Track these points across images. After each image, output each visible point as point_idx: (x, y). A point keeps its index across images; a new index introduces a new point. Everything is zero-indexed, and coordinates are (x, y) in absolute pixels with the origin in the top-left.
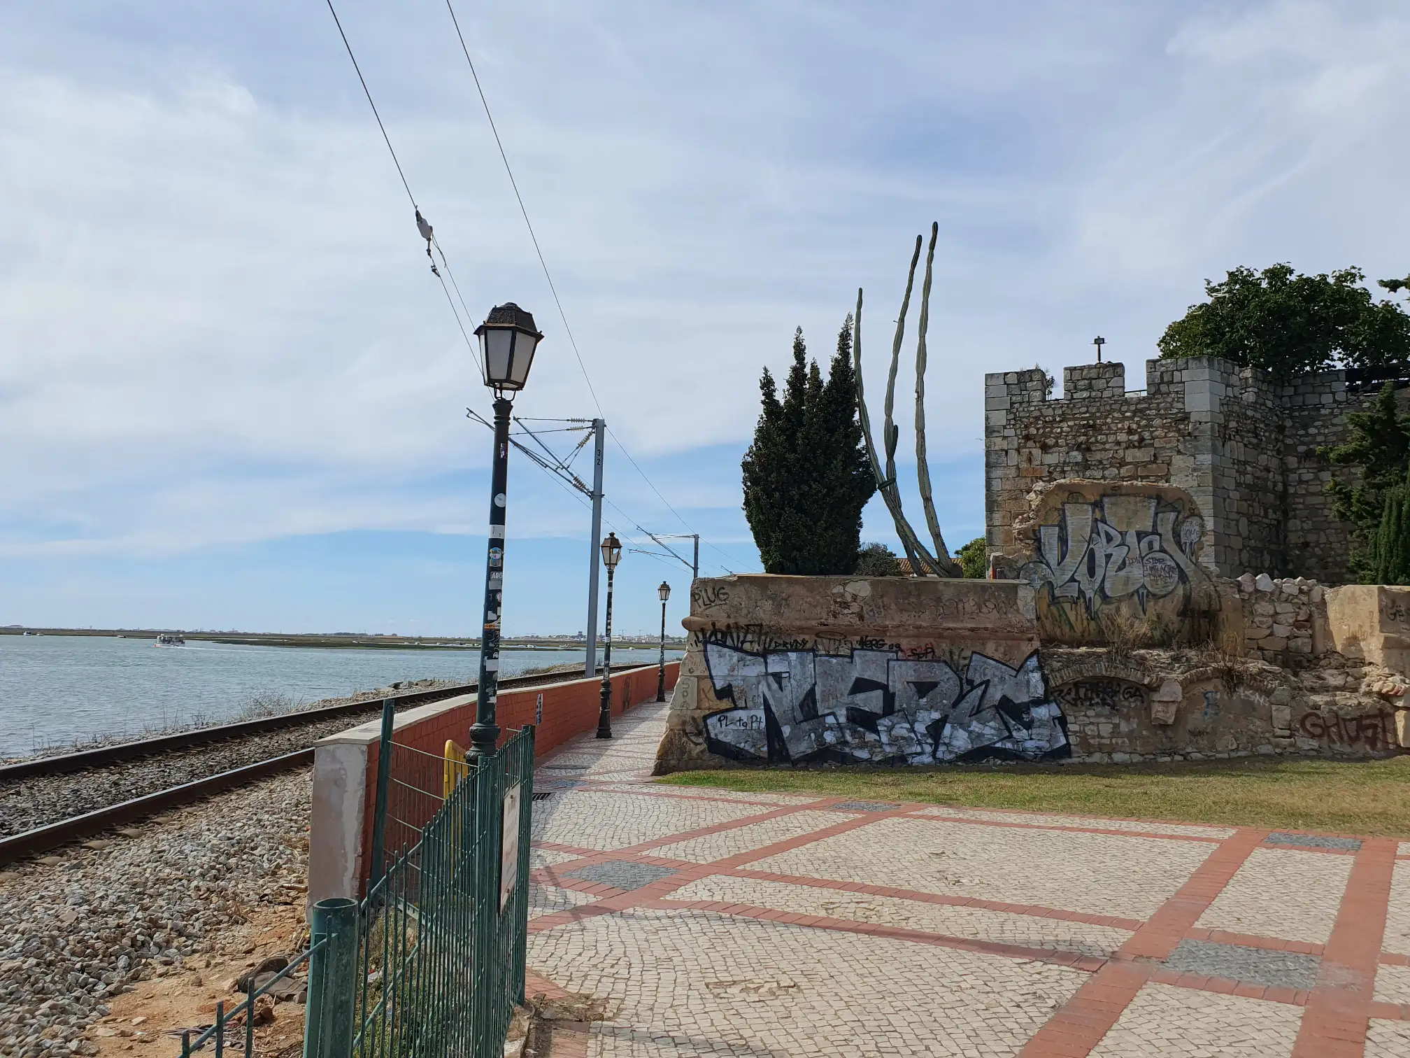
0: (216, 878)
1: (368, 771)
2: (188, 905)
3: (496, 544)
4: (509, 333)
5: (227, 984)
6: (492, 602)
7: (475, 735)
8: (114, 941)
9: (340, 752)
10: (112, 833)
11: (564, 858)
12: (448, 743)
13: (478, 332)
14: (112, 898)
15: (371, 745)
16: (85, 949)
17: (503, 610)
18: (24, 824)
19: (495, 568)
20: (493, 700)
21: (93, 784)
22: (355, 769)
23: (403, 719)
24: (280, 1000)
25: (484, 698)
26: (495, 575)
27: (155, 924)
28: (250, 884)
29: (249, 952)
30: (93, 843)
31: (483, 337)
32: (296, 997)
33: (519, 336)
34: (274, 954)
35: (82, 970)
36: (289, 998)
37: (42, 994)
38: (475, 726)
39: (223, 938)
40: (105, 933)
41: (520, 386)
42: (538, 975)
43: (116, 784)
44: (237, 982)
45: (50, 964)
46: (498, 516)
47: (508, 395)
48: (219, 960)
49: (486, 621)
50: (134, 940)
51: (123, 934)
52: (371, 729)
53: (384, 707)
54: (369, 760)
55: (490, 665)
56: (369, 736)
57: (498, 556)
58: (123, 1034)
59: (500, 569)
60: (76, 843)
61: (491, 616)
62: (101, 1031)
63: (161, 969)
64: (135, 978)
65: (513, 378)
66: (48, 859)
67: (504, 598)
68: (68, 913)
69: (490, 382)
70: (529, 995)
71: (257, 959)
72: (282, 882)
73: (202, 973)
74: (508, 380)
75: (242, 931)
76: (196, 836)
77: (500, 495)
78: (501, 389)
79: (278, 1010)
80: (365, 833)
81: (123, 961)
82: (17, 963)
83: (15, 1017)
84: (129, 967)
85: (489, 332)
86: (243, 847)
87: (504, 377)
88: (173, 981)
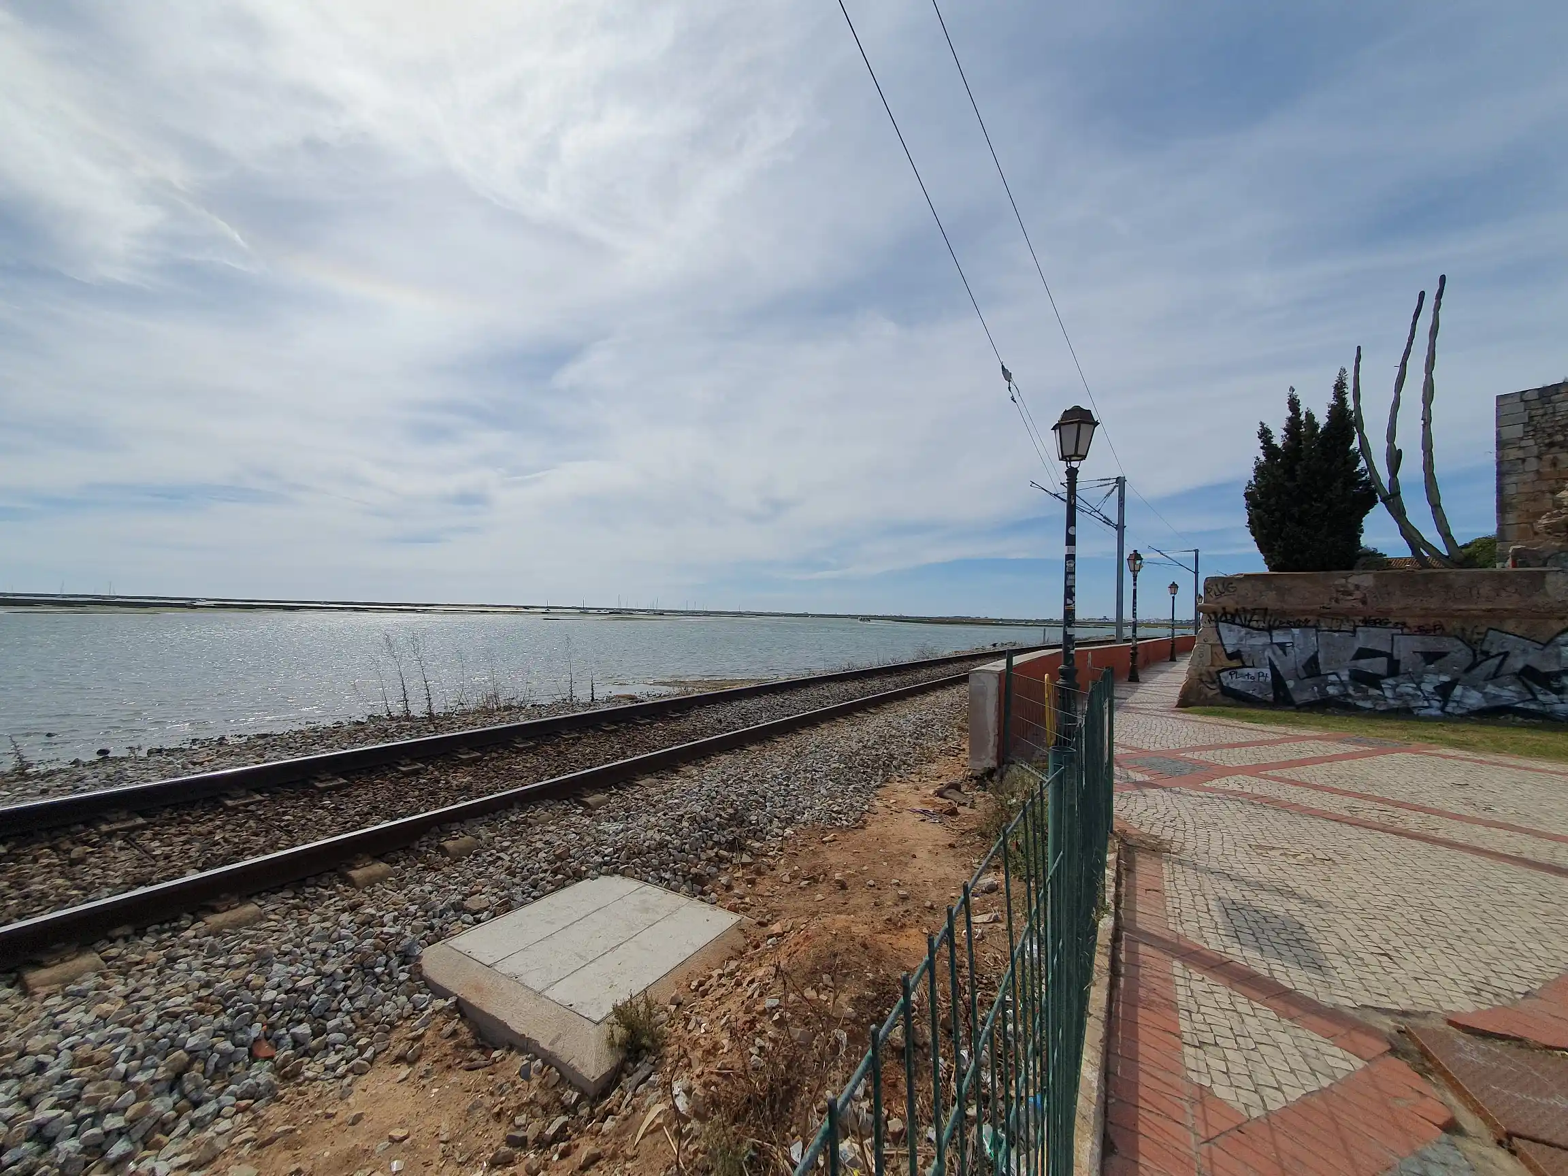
0: (917, 738)
1: (999, 688)
2: (906, 750)
3: (1070, 557)
4: (1076, 425)
5: (931, 792)
6: (1069, 593)
7: (1062, 672)
8: (876, 762)
9: (983, 677)
10: (866, 711)
11: (1124, 751)
12: (1046, 676)
13: (1054, 428)
14: (872, 741)
15: (1000, 674)
16: (863, 764)
17: (1076, 598)
18: (828, 703)
19: (1070, 573)
20: (1072, 652)
21: (853, 686)
22: (992, 686)
23: (1017, 660)
24: (959, 804)
25: (1066, 651)
26: (1070, 577)
27: (892, 757)
28: (934, 743)
29: (939, 777)
30: (859, 715)
31: (1058, 431)
32: (968, 805)
33: (1083, 426)
34: (952, 780)
35: (864, 773)
36: (964, 804)
37: (849, 781)
38: (1061, 667)
39: (925, 768)
40: (871, 758)
41: (1084, 457)
42: (1118, 818)
43: (862, 688)
44: (936, 792)
45: (850, 768)
46: (1071, 540)
47: (1074, 464)
48: (925, 779)
49: (1066, 604)
50: (884, 763)
51: (879, 759)
52: (1001, 665)
53: (1009, 654)
54: (1000, 682)
55: (1070, 631)
56: (999, 669)
57: (1072, 565)
58: (887, 807)
59: (1074, 573)
60: (850, 714)
61: (1069, 601)
62: (877, 803)
63: (899, 779)
64: (887, 781)
65: (1079, 453)
66: (841, 720)
67: (1077, 590)
68: (855, 746)
69: (1063, 458)
70: (1115, 830)
71: (943, 781)
72: (950, 744)
73: (919, 784)
74: (1076, 454)
75: (935, 766)
76: (905, 716)
77: (1072, 528)
78: (1070, 461)
79: (960, 809)
80: (999, 722)
81: (880, 772)
82: (837, 765)
83: (840, 790)
84: (883, 776)
85: (1062, 427)
86: (928, 724)
87: (1073, 453)
88: (905, 785)
